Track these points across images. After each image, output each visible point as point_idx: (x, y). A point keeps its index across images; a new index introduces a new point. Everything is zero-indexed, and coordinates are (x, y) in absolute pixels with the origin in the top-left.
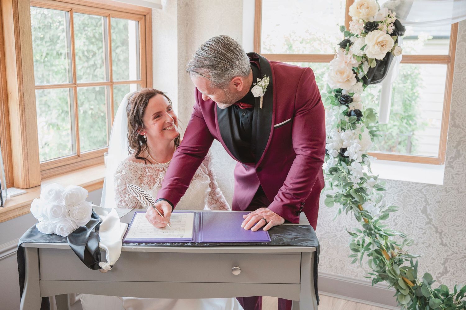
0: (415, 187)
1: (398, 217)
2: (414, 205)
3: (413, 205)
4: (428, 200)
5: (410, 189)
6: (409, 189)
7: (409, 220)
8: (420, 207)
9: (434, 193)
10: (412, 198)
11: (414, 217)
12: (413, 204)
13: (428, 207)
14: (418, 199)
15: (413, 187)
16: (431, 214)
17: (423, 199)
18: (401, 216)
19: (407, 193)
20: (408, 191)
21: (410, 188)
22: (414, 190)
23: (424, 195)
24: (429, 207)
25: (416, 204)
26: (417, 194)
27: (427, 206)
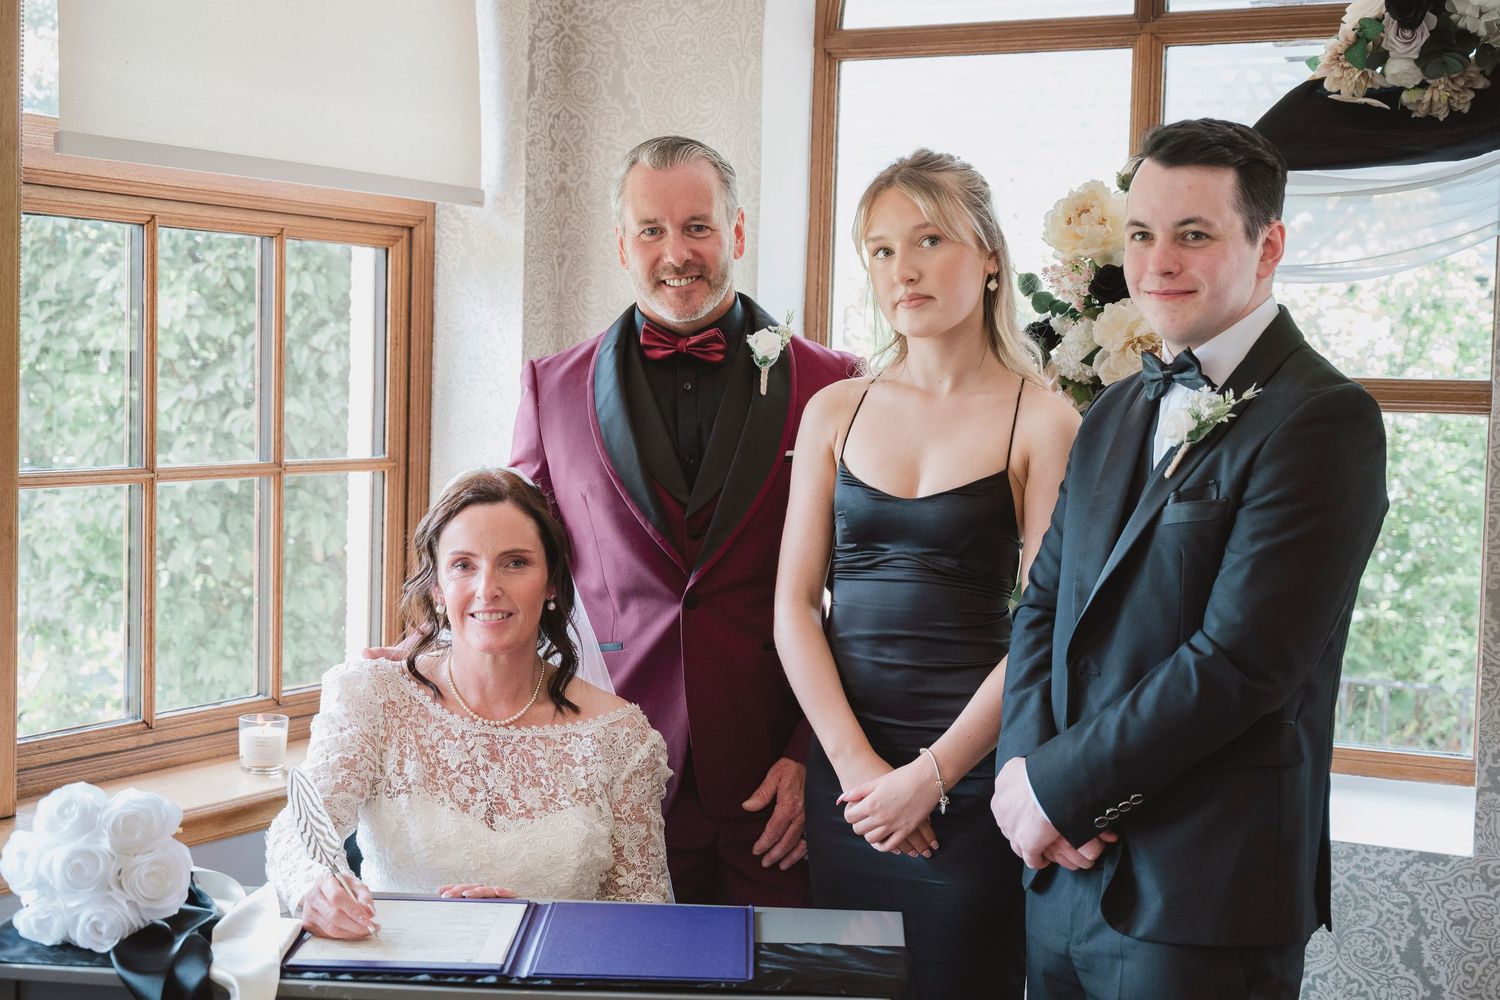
0: (1377, 863)
1: (1318, 981)
2: (1374, 934)
3: (1369, 933)
4: (1423, 913)
5: (1358, 874)
6: (1353, 871)
7: (1359, 994)
8: (1397, 943)
9: (1444, 889)
10: (1367, 907)
11: (1377, 981)
12: (1368, 930)
13: (1425, 943)
14: (1389, 911)
15: (1367, 864)
16: (1437, 968)
17: (1406, 912)
18: (1330, 975)
19: (1346, 887)
20: (1351, 878)
21: (1358, 867)
22: (1372, 876)
23: (1409, 894)
24: (1430, 941)
25: (1382, 931)
26: (1384, 890)
27: (1422, 938)
